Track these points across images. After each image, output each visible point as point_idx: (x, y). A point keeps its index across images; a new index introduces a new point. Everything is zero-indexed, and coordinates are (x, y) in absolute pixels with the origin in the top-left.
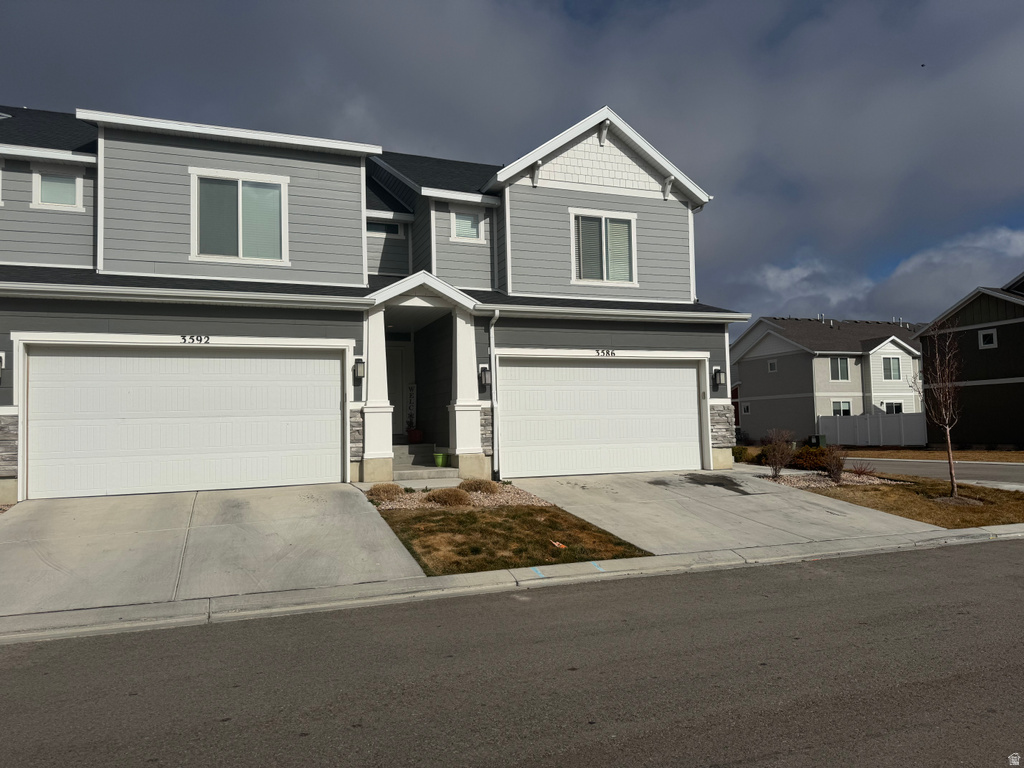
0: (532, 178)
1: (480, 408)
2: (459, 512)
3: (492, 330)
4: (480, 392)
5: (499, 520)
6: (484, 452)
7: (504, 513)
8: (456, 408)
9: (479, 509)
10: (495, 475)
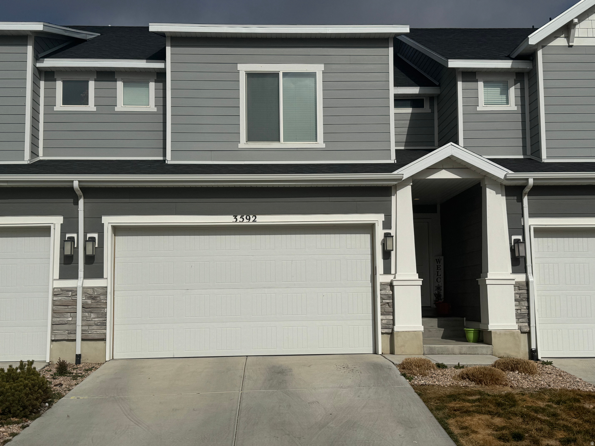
0: (568, 37)
1: (513, 282)
2: (496, 393)
3: (525, 200)
4: (513, 265)
5: (542, 404)
6: (520, 328)
7: (547, 397)
8: (488, 282)
9: (518, 391)
10: (533, 354)
